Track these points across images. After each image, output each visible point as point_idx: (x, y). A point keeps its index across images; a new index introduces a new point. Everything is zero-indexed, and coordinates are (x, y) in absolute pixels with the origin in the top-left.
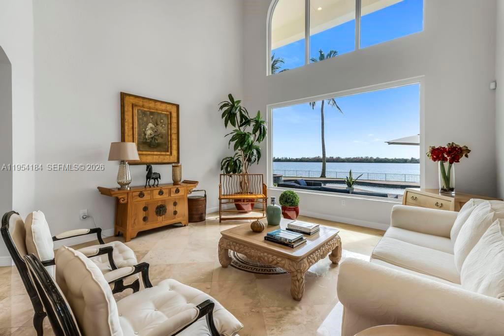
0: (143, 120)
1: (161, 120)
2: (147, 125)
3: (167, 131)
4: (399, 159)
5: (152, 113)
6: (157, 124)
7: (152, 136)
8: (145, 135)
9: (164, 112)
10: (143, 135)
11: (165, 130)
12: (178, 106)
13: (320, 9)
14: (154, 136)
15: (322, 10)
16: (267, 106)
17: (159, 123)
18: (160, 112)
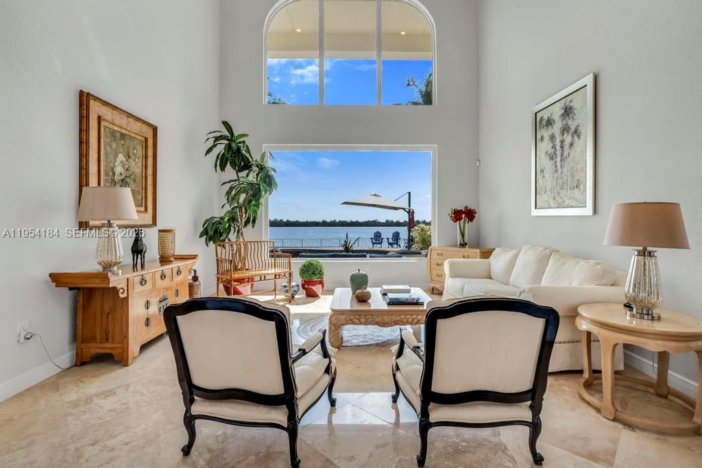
0: (111, 146)
1: (134, 149)
2: (117, 156)
3: (141, 169)
4: (311, 222)
5: (123, 136)
6: (129, 157)
7: (122, 177)
8: (114, 174)
9: (138, 137)
10: (111, 174)
11: (138, 168)
12: (155, 129)
13: (299, 30)
14: (126, 176)
15: (299, 33)
16: (264, 145)
17: (131, 155)
18: (133, 135)
